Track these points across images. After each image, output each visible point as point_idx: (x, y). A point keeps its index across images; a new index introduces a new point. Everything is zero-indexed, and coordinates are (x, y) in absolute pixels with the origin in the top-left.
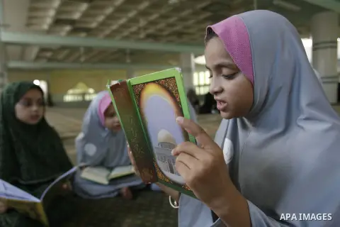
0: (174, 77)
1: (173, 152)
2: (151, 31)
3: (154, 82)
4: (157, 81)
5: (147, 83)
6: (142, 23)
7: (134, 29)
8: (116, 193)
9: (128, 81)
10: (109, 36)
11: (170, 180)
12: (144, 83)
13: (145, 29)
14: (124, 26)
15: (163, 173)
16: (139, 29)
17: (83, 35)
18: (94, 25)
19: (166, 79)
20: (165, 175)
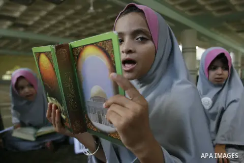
0: (111, 40)
1: (104, 105)
2: (75, 31)
3: (92, 44)
4: (96, 43)
5: (86, 45)
6: (68, 25)
7: (61, 29)
8: (41, 147)
9: (70, 44)
10: (42, 32)
11: (98, 129)
12: (83, 46)
13: (70, 29)
14: (54, 26)
15: (92, 124)
16: (66, 29)
17: (21, 29)
18: (30, 23)
19: (103, 41)
20: (93, 126)
